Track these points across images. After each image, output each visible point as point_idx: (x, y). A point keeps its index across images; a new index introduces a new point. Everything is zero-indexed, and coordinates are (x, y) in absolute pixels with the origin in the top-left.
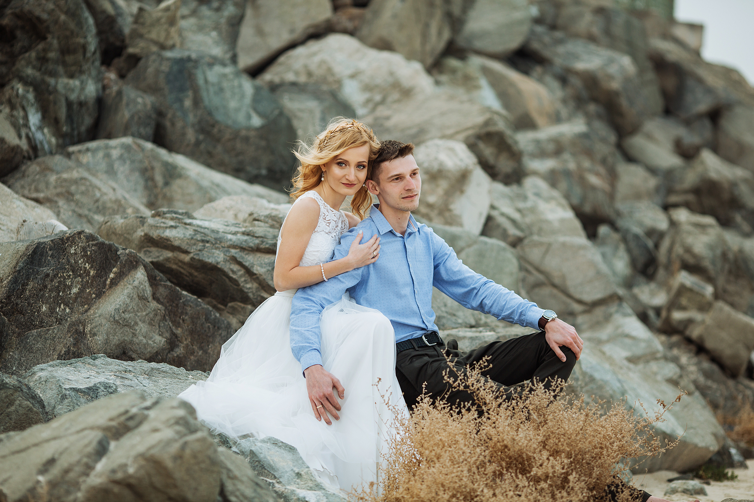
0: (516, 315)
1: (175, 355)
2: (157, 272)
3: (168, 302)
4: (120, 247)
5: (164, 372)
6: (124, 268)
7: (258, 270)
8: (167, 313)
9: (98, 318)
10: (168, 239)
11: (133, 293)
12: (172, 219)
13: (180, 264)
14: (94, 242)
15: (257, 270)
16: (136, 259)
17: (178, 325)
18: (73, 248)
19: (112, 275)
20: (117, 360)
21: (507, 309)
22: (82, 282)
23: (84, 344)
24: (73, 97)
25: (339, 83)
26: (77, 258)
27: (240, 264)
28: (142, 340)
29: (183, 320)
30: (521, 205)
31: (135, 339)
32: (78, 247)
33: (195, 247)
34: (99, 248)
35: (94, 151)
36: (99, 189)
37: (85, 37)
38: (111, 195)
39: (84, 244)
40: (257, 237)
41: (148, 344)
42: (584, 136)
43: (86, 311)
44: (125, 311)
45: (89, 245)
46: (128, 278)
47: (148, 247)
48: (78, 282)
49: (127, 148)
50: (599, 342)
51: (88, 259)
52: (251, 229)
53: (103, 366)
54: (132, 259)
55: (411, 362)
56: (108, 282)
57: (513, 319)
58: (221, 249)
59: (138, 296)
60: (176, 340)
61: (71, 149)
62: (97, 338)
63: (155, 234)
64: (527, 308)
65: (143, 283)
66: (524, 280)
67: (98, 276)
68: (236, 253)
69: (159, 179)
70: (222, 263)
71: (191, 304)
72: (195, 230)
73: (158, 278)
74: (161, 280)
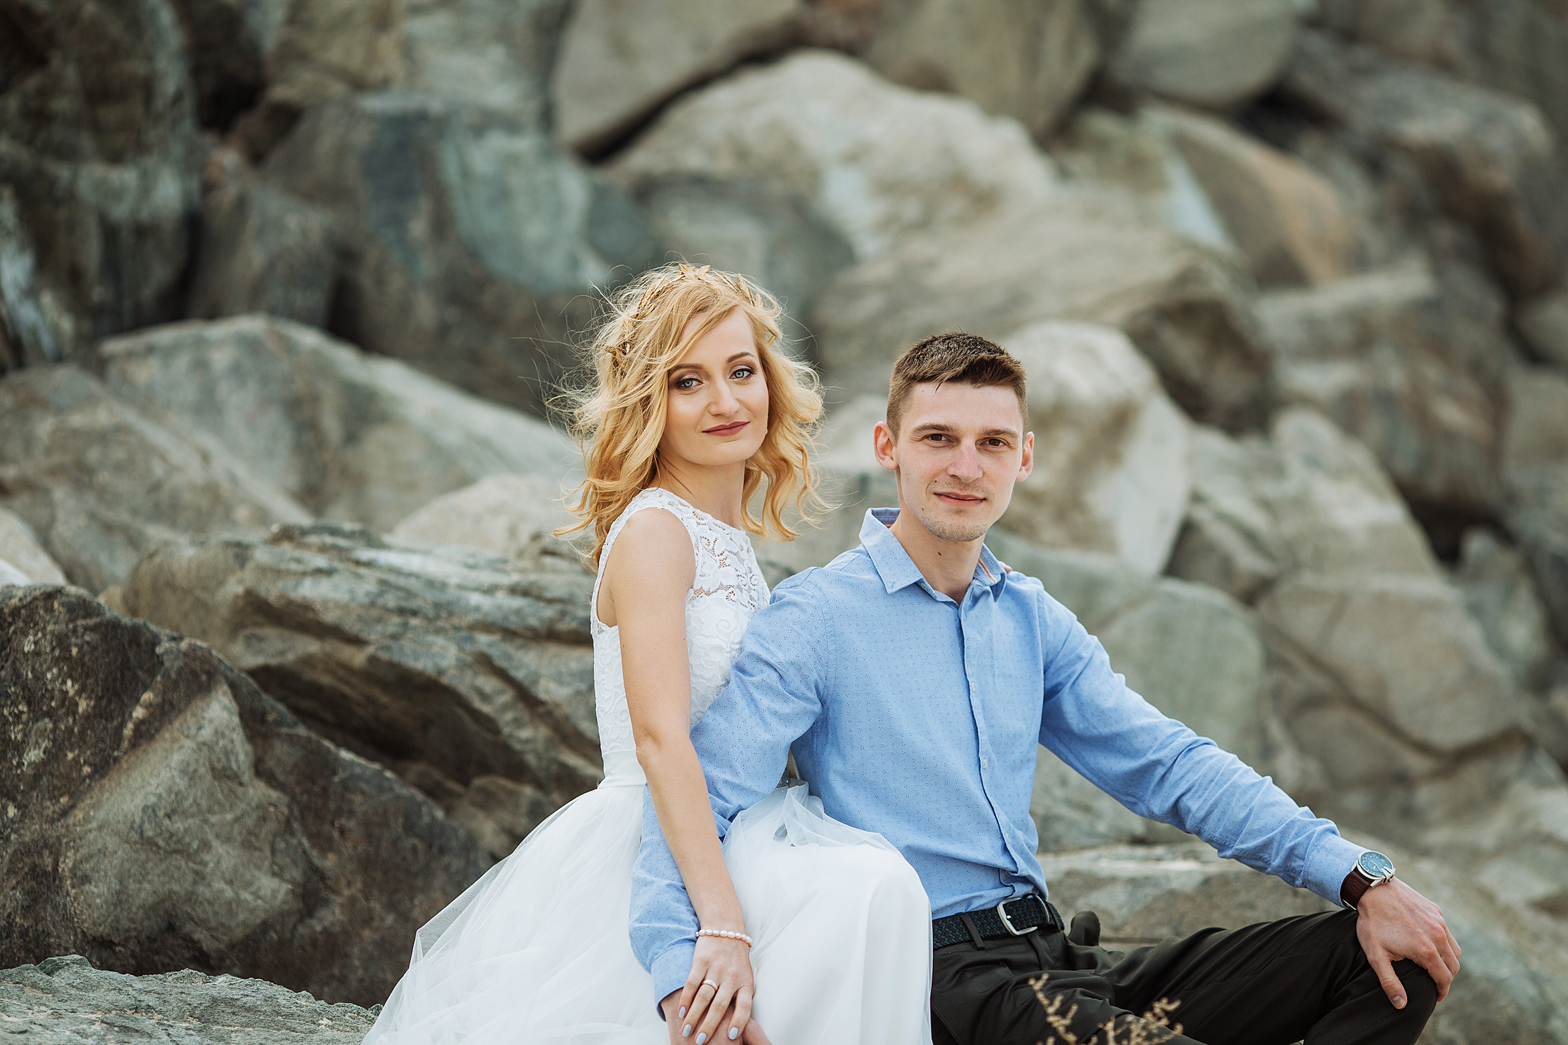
0: (1277, 854)
1: (318, 928)
2: (268, 700)
3: (298, 783)
4: (164, 632)
5: (248, 1010)
6: (174, 691)
7: (550, 690)
8: (296, 812)
9: (95, 833)
10: (306, 606)
11: (197, 761)
12: (323, 549)
13: (341, 673)
14: (91, 622)
15: (547, 692)
16: (207, 667)
17: (324, 844)
18: (31, 638)
19: (139, 713)
20: (115, 975)
21: (1252, 834)
22: (54, 731)
23: (55, 908)
24: (120, 212)
25: (815, 176)
26: (41, 665)
27: (502, 674)
28: (221, 891)
29: (342, 832)
30: (1270, 489)
31: (201, 889)
32: (44, 636)
33: (379, 628)
34: (104, 638)
35: (168, 353)
36: (164, 458)
37: (150, 58)
38: (194, 472)
39: (61, 627)
40: (550, 601)
41: (238, 901)
42: (1428, 307)
43: (65, 813)
44: (174, 811)
45: (75, 630)
46: (185, 720)
47: (256, 624)
48: (42, 733)
49: (252, 345)
50: (1474, 857)
51: (71, 669)
52: (533, 577)
53: (73, 992)
54: (196, 666)
55: (959, 983)
56: (128, 730)
57: (1268, 863)
58: (451, 633)
59: (213, 769)
60: (321, 886)
61: (114, 346)
62: (92, 888)
63: (272, 591)
64: (1309, 837)
65: (227, 732)
66: (1276, 694)
67: (99, 713)
68: (490, 645)
69: (331, 425)
70: (452, 672)
71: (365, 787)
72: (383, 583)
73: (271, 718)
74: (279, 723)
